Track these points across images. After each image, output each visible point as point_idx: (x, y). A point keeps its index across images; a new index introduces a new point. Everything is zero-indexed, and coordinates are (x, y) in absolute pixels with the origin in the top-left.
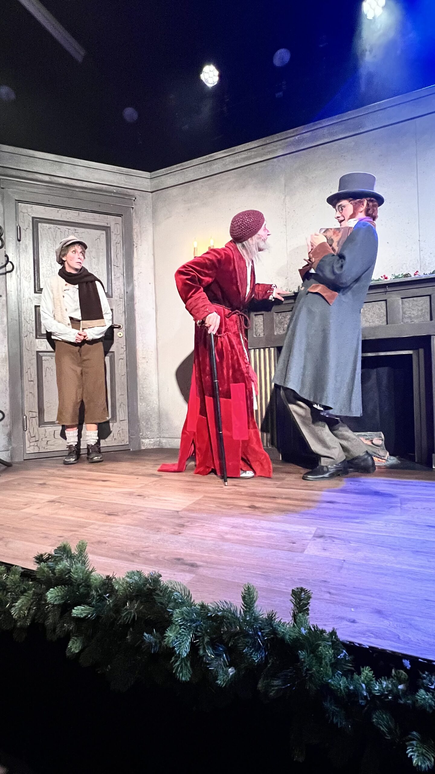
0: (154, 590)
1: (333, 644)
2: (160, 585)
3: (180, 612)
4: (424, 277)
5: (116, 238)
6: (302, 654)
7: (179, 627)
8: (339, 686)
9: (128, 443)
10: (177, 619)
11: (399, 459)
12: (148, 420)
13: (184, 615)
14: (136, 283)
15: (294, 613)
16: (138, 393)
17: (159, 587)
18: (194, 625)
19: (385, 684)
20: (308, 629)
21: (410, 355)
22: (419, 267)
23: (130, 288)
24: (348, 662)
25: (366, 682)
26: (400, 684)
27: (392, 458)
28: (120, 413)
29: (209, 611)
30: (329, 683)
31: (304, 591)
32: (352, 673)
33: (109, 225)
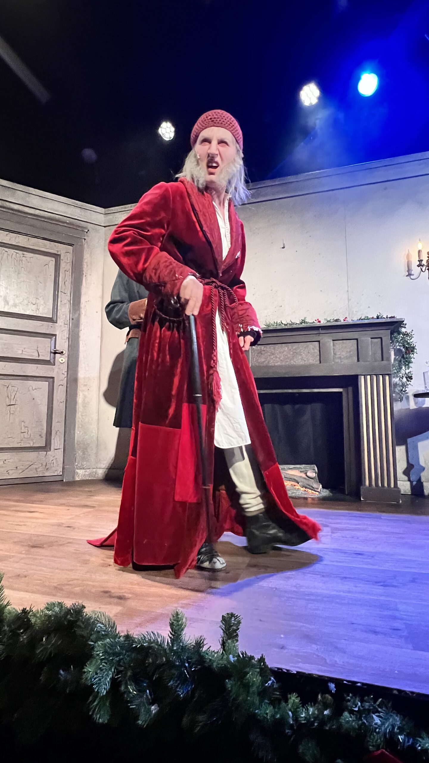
0: (76, 621)
1: (261, 671)
2: (82, 616)
3: (102, 644)
4: (351, 323)
5: (66, 265)
6: (229, 684)
7: (99, 661)
8: (266, 716)
9: (61, 474)
10: (98, 653)
11: (331, 492)
12: (85, 450)
13: (107, 647)
14: (83, 311)
15: (223, 641)
16: (77, 421)
17: (81, 618)
18: (117, 659)
19: (311, 710)
20: (236, 656)
21: (341, 393)
22: (347, 314)
23: (76, 315)
24: (275, 689)
25: (292, 710)
26: (326, 710)
27: (325, 490)
28: (56, 441)
29: (134, 641)
30: (255, 714)
31: (234, 617)
32: (279, 701)
33: (59, 253)
